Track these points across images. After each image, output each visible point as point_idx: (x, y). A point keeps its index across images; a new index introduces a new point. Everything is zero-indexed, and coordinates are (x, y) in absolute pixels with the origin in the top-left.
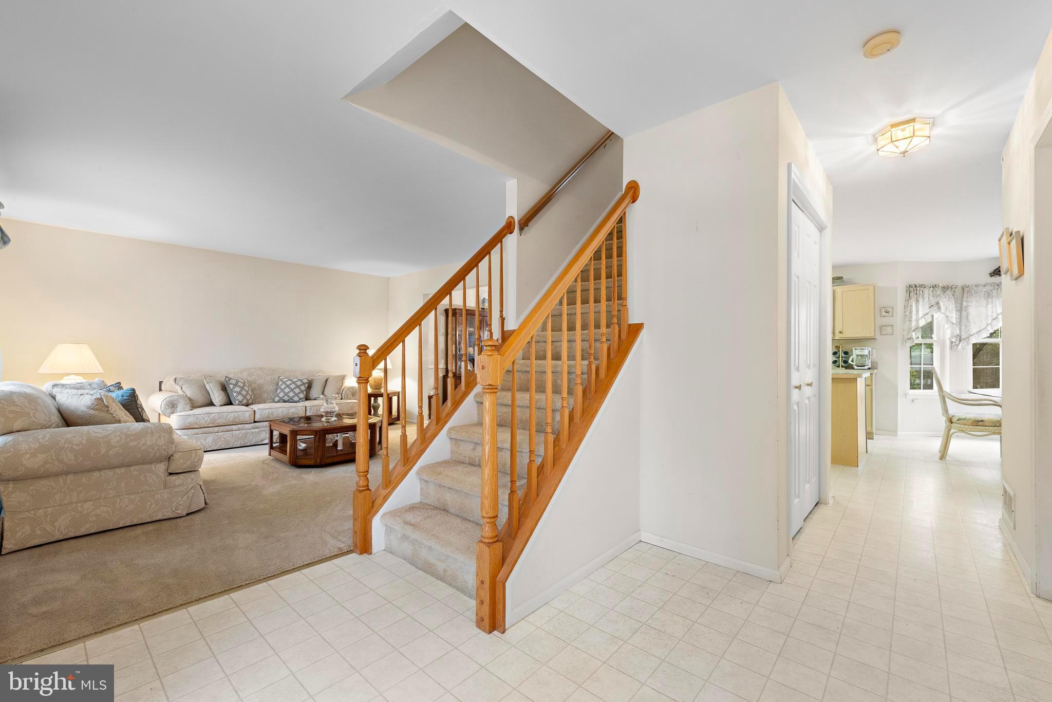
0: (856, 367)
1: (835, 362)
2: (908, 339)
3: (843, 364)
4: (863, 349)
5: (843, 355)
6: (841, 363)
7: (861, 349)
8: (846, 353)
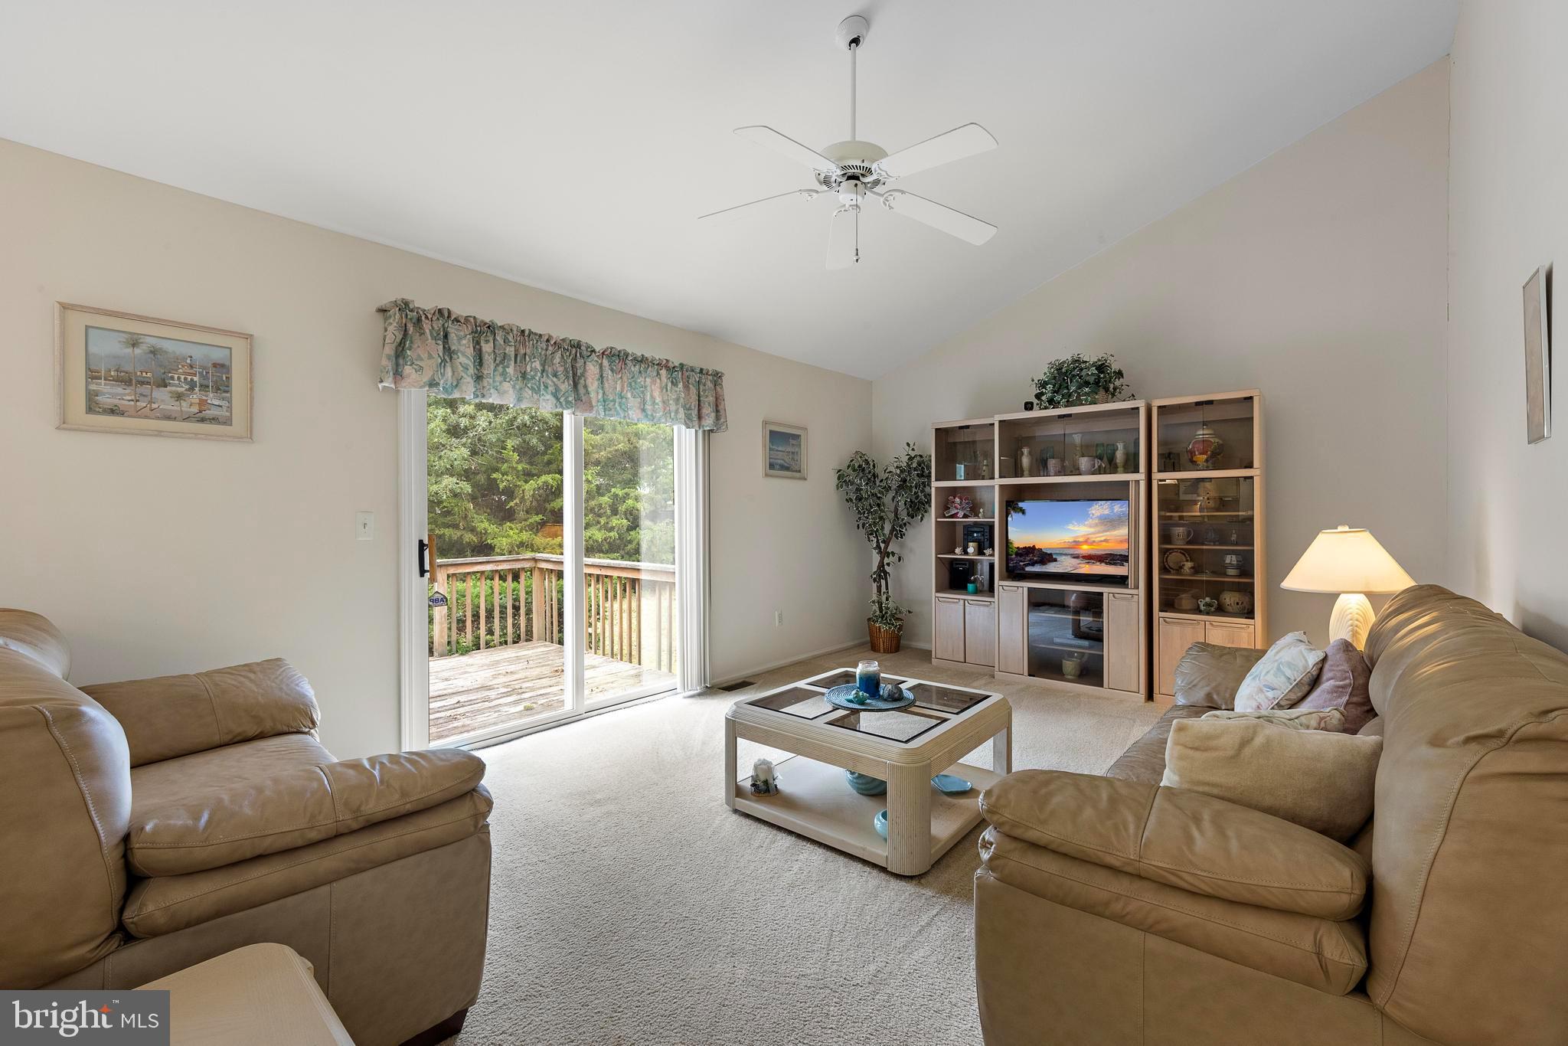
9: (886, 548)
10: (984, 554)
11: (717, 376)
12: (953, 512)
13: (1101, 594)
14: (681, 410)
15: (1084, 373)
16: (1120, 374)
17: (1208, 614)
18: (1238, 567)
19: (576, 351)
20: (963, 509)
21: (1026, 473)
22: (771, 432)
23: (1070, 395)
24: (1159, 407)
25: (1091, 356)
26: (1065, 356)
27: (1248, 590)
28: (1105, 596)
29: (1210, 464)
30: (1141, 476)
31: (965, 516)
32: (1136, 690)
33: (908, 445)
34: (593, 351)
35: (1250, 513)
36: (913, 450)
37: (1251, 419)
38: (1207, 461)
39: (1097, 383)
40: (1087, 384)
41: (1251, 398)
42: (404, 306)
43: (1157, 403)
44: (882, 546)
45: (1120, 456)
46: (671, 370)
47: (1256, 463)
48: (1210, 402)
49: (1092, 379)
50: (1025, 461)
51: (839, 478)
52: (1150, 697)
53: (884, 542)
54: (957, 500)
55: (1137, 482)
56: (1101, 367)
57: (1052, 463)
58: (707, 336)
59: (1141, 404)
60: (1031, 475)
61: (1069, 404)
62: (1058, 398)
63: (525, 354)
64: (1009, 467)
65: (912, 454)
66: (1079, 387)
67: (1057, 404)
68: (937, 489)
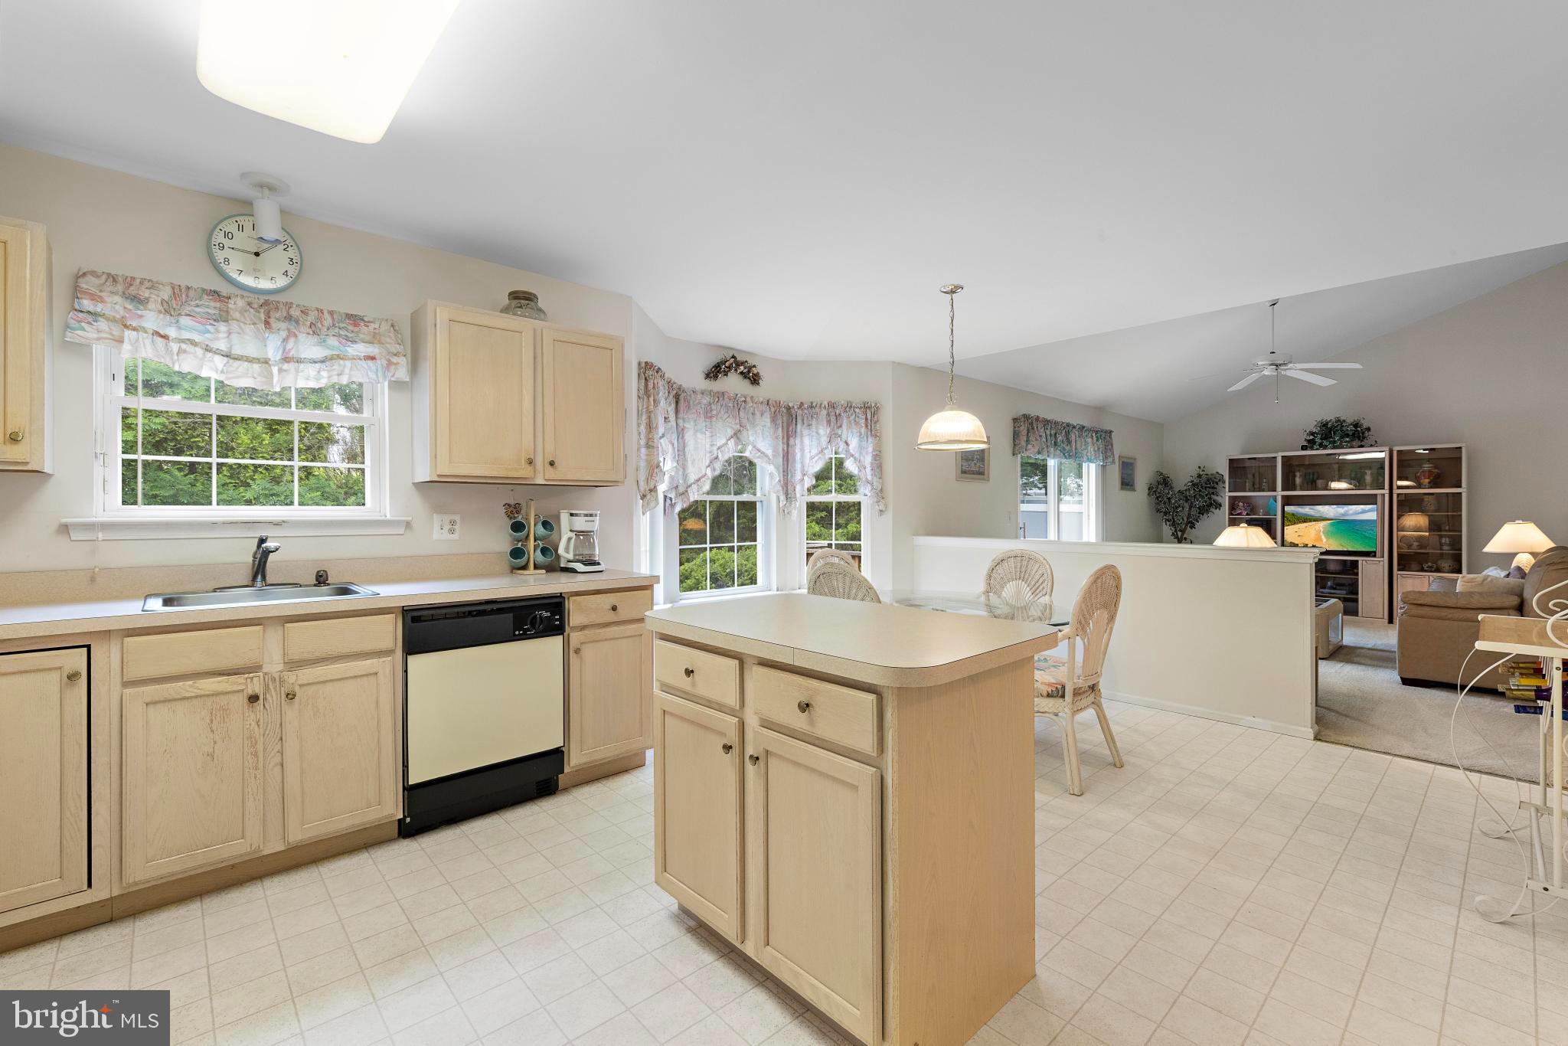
0: (579, 567)
1: (517, 553)
2: (651, 490)
3: (540, 558)
4: (591, 515)
5: (541, 530)
6: (534, 555)
7: (586, 515)
8: (545, 524)
9: (1182, 535)
11: (1111, 432)
12: (1238, 511)
13: (1357, 561)
14: (1101, 455)
15: (1344, 429)
16: (1369, 429)
17: (1431, 572)
18: (1450, 545)
19: (1068, 428)
20: (1245, 510)
21: (1298, 488)
22: (1123, 462)
23: (1335, 442)
24: (1398, 451)
25: (1349, 417)
26: (1330, 415)
27: (1458, 559)
28: (1360, 562)
29: (1431, 485)
30: (1386, 491)
31: (1247, 514)
32: (1382, 617)
33: (1199, 467)
34: (1074, 427)
35: (1459, 513)
36: (1203, 471)
37: (1460, 458)
38: (1429, 483)
39: (1354, 434)
40: (1347, 435)
41: (1460, 448)
42: (1026, 417)
43: (1396, 449)
44: (1179, 534)
45: (1368, 478)
46: (1096, 432)
47: (1464, 484)
48: (1433, 449)
49: (1351, 433)
50: (1298, 480)
51: (1149, 489)
52: (1391, 621)
53: (1180, 531)
54: (1241, 504)
55: (1383, 495)
56: (1356, 425)
58: (1100, 409)
59: (1386, 449)
60: (1301, 490)
61: (1334, 448)
62: (1325, 443)
63: (1056, 433)
64: (1288, 485)
65: (1201, 473)
66: (1342, 437)
67: (1325, 447)
68: (1230, 497)
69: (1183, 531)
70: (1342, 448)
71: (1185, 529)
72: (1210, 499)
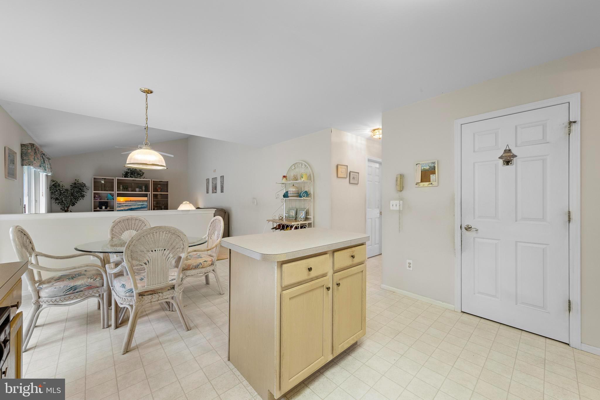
9: (67, 209)
10: (107, 209)
12: (96, 199)
15: (137, 172)
16: (144, 173)
20: (99, 198)
24: (153, 181)
30: (150, 193)
31: (100, 200)
33: (76, 180)
35: (167, 199)
37: (168, 185)
38: (160, 191)
41: (168, 181)
43: (153, 180)
47: (169, 192)
48: (162, 181)
50: (121, 188)
53: (66, 207)
54: (97, 196)
55: (149, 194)
56: (140, 171)
57: (130, 189)
59: (150, 180)
60: (122, 191)
61: (135, 178)
64: (119, 189)
65: (77, 182)
66: (137, 175)
67: (132, 177)
68: (94, 193)
69: (68, 207)
70: (138, 178)
71: (69, 206)
72: (81, 193)
